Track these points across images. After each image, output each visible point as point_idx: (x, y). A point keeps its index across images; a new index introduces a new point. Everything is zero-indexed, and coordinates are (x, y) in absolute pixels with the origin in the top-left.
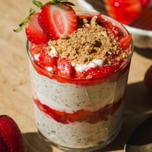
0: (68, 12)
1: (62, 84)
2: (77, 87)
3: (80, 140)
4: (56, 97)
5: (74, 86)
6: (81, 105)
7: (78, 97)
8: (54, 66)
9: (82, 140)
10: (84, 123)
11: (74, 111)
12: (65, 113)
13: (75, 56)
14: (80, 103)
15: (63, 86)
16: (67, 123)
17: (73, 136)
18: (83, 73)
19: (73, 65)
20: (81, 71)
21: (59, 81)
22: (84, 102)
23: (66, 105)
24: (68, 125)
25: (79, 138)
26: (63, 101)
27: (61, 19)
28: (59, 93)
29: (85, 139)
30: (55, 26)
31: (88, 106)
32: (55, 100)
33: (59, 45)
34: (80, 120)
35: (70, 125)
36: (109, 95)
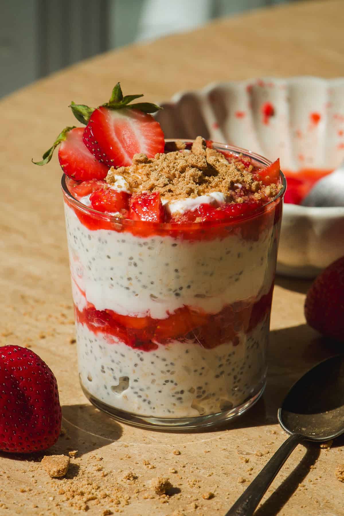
0: (145, 124)
1: (142, 240)
2: (174, 245)
3: (182, 392)
4: (129, 279)
5: (168, 240)
6: (183, 292)
7: (176, 271)
8: (124, 210)
9: (186, 394)
10: (190, 345)
11: (168, 313)
12: (148, 319)
13: (167, 188)
14: (181, 288)
15: (145, 244)
16: (155, 347)
17: (167, 381)
18: (185, 214)
19: (164, 202)
20: (182, 212)
21: (136, 233)
22: (189, 287)
23: (152, 296)
24: (157, 352)
25: (179, 389)
26: (145, 287)
27: (132, 136)
28: (135, 265)
29: (191, 391)
30: (120, 145)
31: (197, 296)
32: (128, 288)
33: (132, 174)
34: (181, 338)
35: (161, 351)
36: (241, 273)
